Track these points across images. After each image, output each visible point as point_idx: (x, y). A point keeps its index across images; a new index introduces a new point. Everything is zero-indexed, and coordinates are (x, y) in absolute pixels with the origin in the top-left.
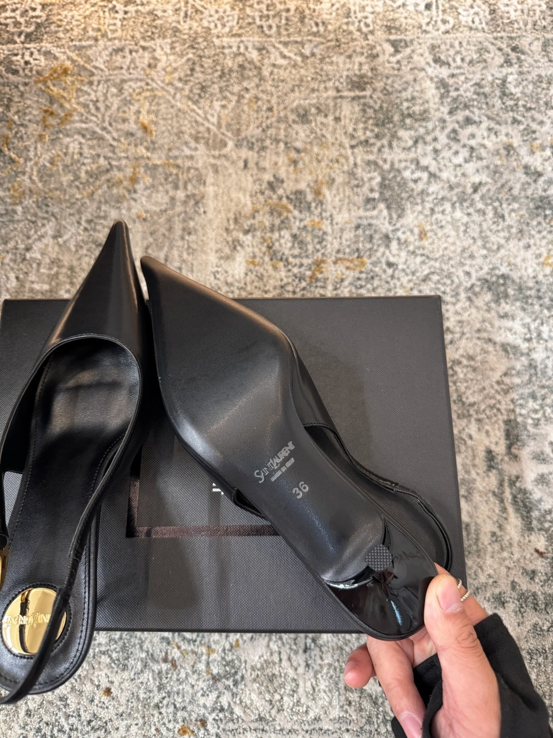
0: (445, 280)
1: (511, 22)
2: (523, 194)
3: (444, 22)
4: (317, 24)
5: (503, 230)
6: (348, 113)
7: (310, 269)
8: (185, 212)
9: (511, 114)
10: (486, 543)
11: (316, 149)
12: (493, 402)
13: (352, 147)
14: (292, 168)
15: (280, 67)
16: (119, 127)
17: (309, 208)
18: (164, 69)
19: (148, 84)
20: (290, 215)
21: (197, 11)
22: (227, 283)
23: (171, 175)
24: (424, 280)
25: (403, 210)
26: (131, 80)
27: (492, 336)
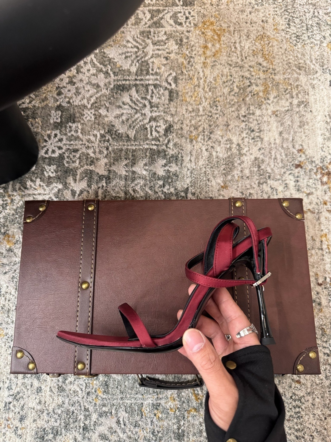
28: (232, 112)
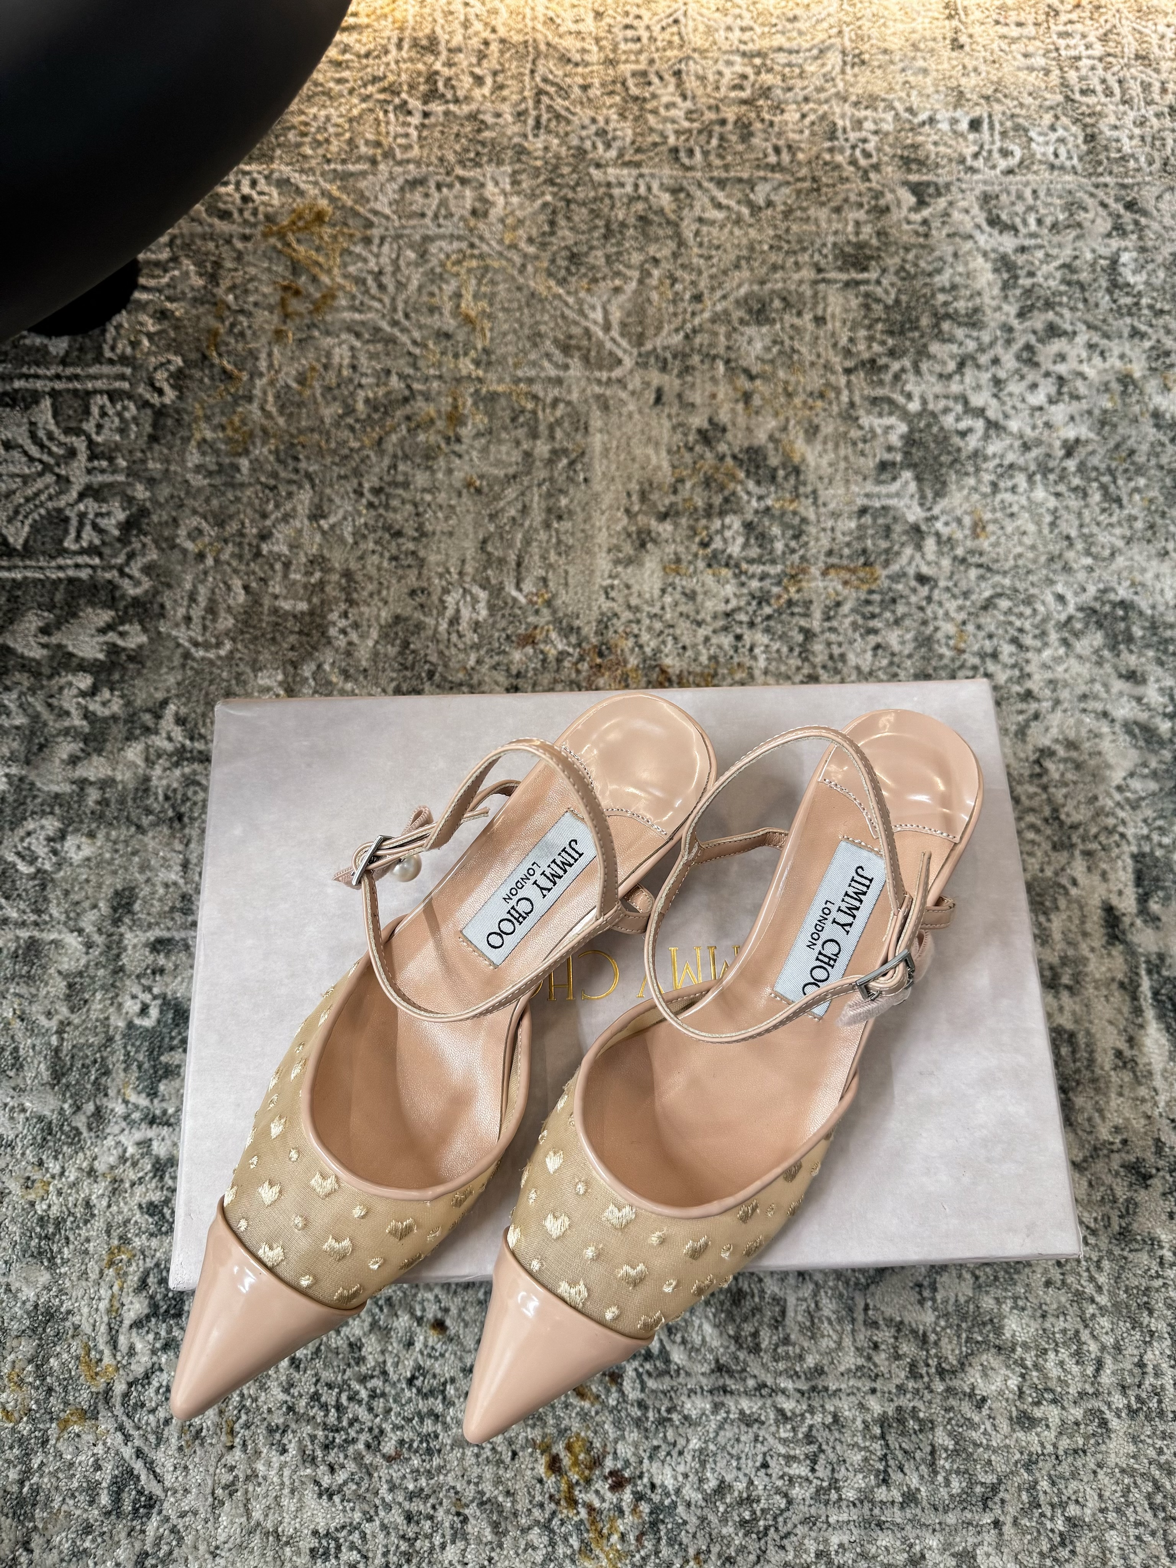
0: (1022, 608)
1: (1123, 158)
2: (1153, 462)
3: (1005, 153)
4: (777, 150)
5: (1120, 523)
6: (838, 310)
7: (779, 583)
8: (552, 479)
9: (1128, 320)
10: (1107, 1067)
11: (781, 374)
12: (1111, 821)
13: (848, 371)
14: (740, 406)
15: (712, 223)
16: (423, 320)
17: (773, 478)
18: (502, 221)
19: (472, 246)
20: (739, 488)
21: (558, 117)
22: (629, 607)
23: (522, 411)
24: (985, 608)
25: (944, 484)
26: (442, 237)
27: (1109, 707)
28: (340, 477)
